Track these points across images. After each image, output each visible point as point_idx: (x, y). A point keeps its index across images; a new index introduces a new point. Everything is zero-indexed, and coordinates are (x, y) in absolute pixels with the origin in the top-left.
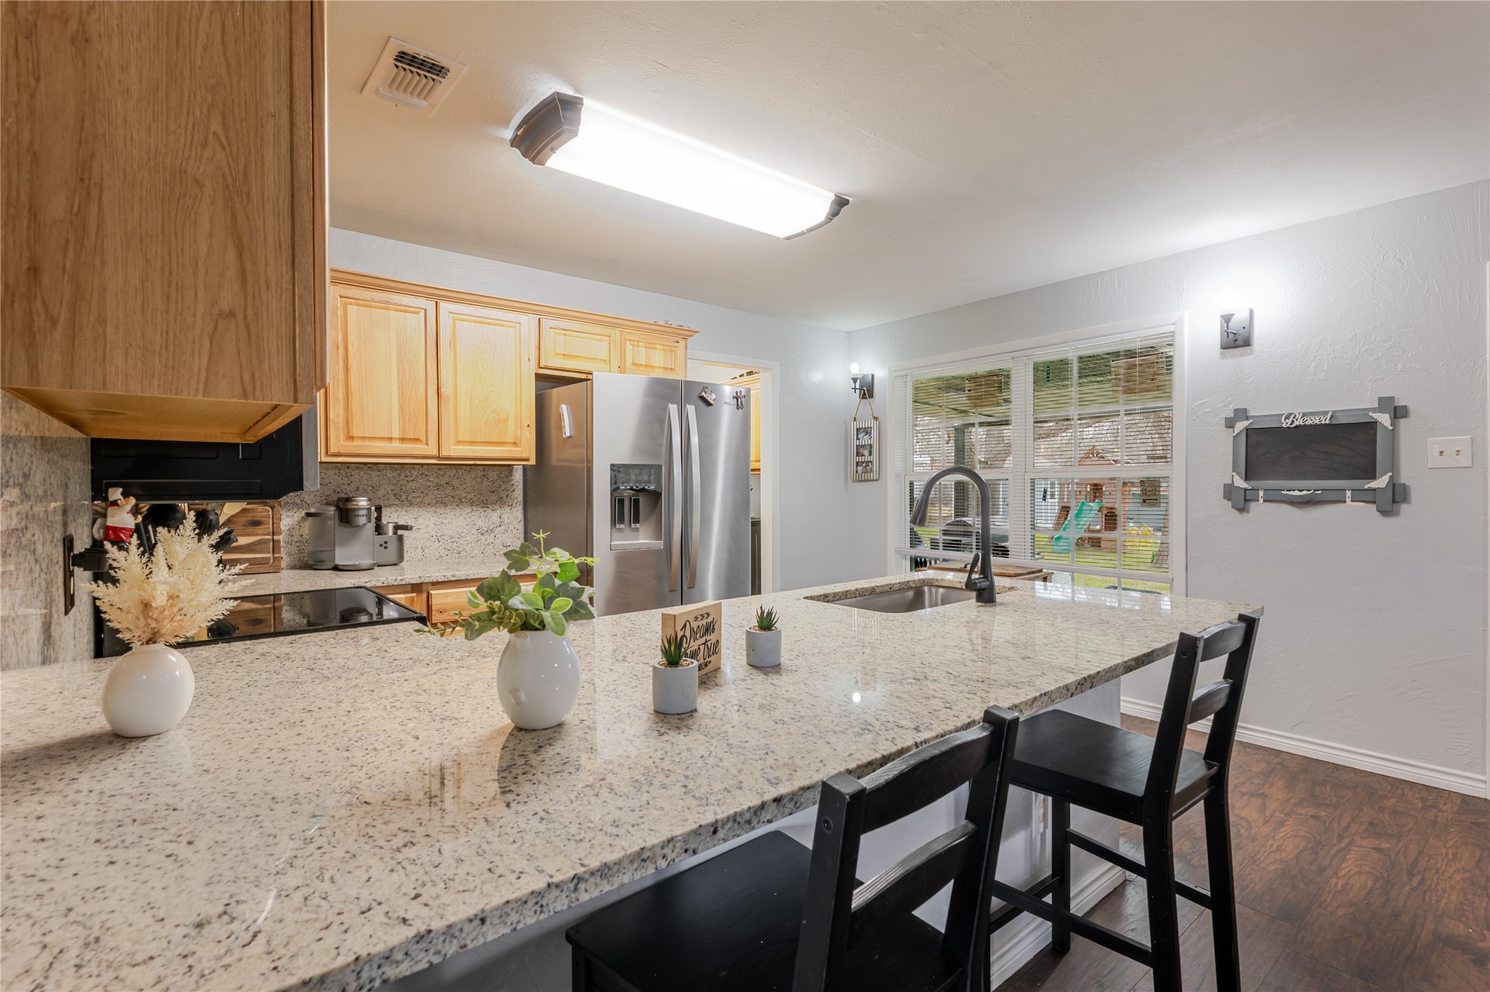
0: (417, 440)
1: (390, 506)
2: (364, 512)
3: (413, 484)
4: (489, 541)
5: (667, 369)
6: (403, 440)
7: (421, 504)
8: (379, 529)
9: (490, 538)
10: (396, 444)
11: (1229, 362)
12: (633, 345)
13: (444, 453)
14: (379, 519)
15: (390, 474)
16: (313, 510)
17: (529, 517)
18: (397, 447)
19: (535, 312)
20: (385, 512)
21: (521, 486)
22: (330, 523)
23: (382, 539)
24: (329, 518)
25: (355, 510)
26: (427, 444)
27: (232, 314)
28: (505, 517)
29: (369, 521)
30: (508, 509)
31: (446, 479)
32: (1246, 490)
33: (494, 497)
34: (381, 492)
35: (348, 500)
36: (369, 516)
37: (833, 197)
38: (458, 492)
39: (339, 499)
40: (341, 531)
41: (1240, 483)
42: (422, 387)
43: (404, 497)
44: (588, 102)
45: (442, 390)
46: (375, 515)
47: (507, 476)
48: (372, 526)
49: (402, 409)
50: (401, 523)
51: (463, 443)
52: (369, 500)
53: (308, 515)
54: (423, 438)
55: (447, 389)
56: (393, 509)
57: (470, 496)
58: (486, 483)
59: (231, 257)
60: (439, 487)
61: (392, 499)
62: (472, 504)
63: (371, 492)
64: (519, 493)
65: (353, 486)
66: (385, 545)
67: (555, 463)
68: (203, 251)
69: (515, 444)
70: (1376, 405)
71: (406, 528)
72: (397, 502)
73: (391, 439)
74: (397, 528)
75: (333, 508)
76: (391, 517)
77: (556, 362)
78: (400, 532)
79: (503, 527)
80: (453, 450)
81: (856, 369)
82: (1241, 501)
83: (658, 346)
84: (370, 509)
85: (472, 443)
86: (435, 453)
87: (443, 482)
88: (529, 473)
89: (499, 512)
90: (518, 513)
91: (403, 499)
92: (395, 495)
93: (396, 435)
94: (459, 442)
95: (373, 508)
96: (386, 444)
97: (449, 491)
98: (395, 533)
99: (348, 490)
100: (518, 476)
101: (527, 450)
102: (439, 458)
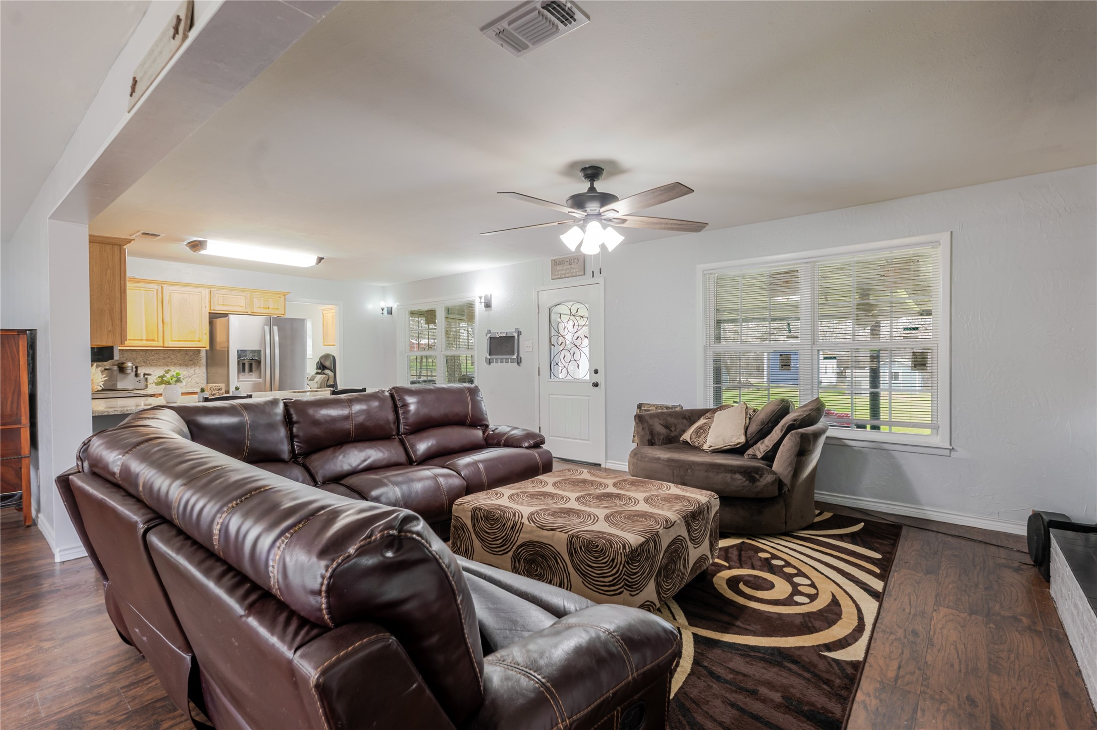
0: (153, 340)
1: (141, 366)
2: (130, 368)
3: (152, 357)
4: (189, 381)
5: (275, 309)
6: (147, 340)
7: (156, 365)
8: (137, 375)
9: (190, 380)
10: (144, 342)
11: (487, 312)
12: (258, 300)
13: (166, 345)
14: (136, 371)
15: (141, 353)
16: (107, 368)
17: (208, 371)
18: (144, 343)
19: (208, 288)
20: (139, 369)
21: (205, 358)
22: (115, 372)
23: (138, 379)
24: (115, 370)
25: (126, 367)
26: (158, 341)
27: (110, 331)
28: (197, 371)
29: (132, 371)
30: (198, 368)
31: (168, 355)
32: (490, 359)
33: (191, 363)
34: (138, 361)
35: (123, 363)
36: (132, 370)
37: (317, 258)
38: (174, 361)
39: (119, 363)
40: (120, 376)
41: (489, 357)
42: (156, 319)
43: (148, 363)
44: (208, 240)
45: (165, 321)
46: (135, 370)
47: (197, 354)
48: (133, 373)
49: (147, 328)
50: (147, 373)
51: (175, 341)
52: (132, 364)
53: (105, 369)
54: (156, 339)
55: (167, 319)
56: (143, 367)
57: (180, 362)
58: (187, 357)
59: (111, 322)
60: (164, 358)
61: (143, 364)
62: (180, 365)
63: (133, 360)
64: (204, 361)
65: (125, 358)
66: (139, 381)
67: (218, 348)
68: (106, 321)
69: (199, 341)
70: (514, 331)
71: (148, 375)
72: (144, 364)
73: (142, 340)
74: (145, 375)
75: (116, 367)
76: (141, 371)
77: (219, 309)
78: (146, 376)
79: (196, 375)
80: (170, 344)
81: (383, 304)
82: (489, 362)
83: (270, 300)
84: (132, 367)
85: (179, 341)
86: (162, 345)
87: (166, 356)
88: (208, 352)
89: (193, 369)
90: (204, 369)
91: (147, 363)
92: (144, 362)
93: (144, 338)
94: (172, 341)
95: (134, 367)
96: (140, 342)
97: (169, 360)
98: (144, 377)
99: (123, 360)
100: (203, 354)
101: (205, 343)
102: (163, 347)
